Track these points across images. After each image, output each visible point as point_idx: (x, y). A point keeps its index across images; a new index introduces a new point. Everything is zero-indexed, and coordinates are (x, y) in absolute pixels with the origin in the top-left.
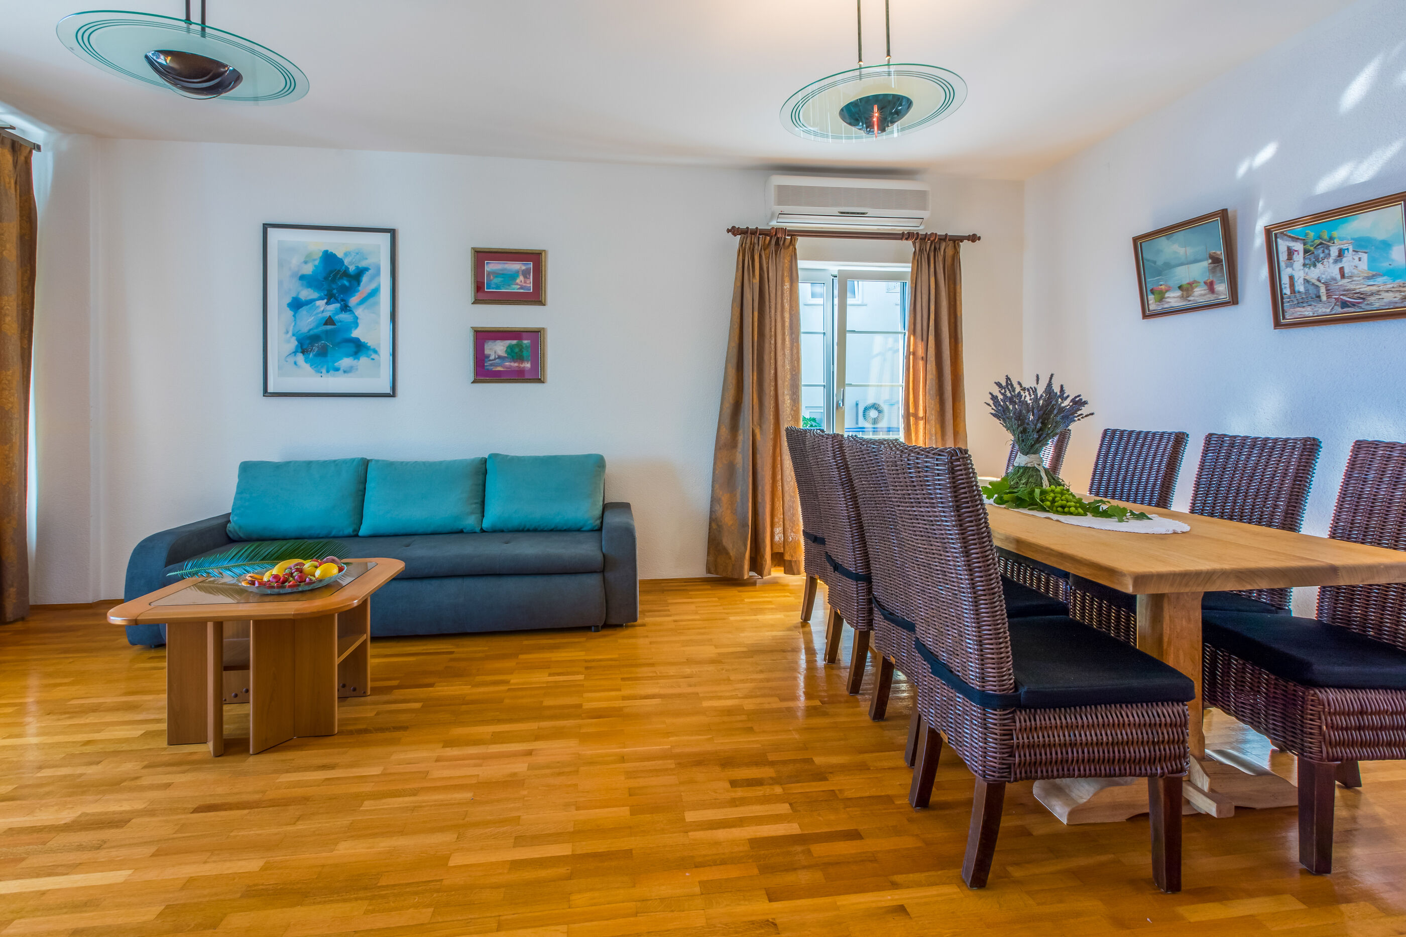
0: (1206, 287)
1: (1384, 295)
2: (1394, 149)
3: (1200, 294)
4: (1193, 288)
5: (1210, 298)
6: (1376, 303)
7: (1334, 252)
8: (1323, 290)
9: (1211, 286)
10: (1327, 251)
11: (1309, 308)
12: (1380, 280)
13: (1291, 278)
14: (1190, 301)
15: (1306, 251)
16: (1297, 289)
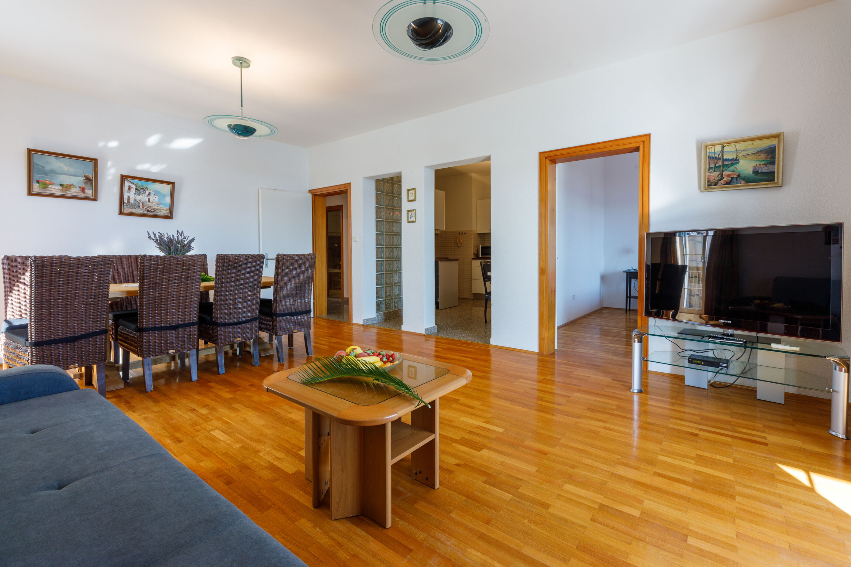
0: (80, 189)
1: (162, 211)
2: (164, 166)
3: (74, 191)
4: (70, 188)
5: (82, 195)
6: (159, 213)
7: (147, 192)
8: (141, 205)
9: (83, 190)
10: (144, 192)
11: (134, 210)
12: (161, 206)
13: (129, 197)
14: (67, 193)
15: (136, 189)
16: (130, 201)
